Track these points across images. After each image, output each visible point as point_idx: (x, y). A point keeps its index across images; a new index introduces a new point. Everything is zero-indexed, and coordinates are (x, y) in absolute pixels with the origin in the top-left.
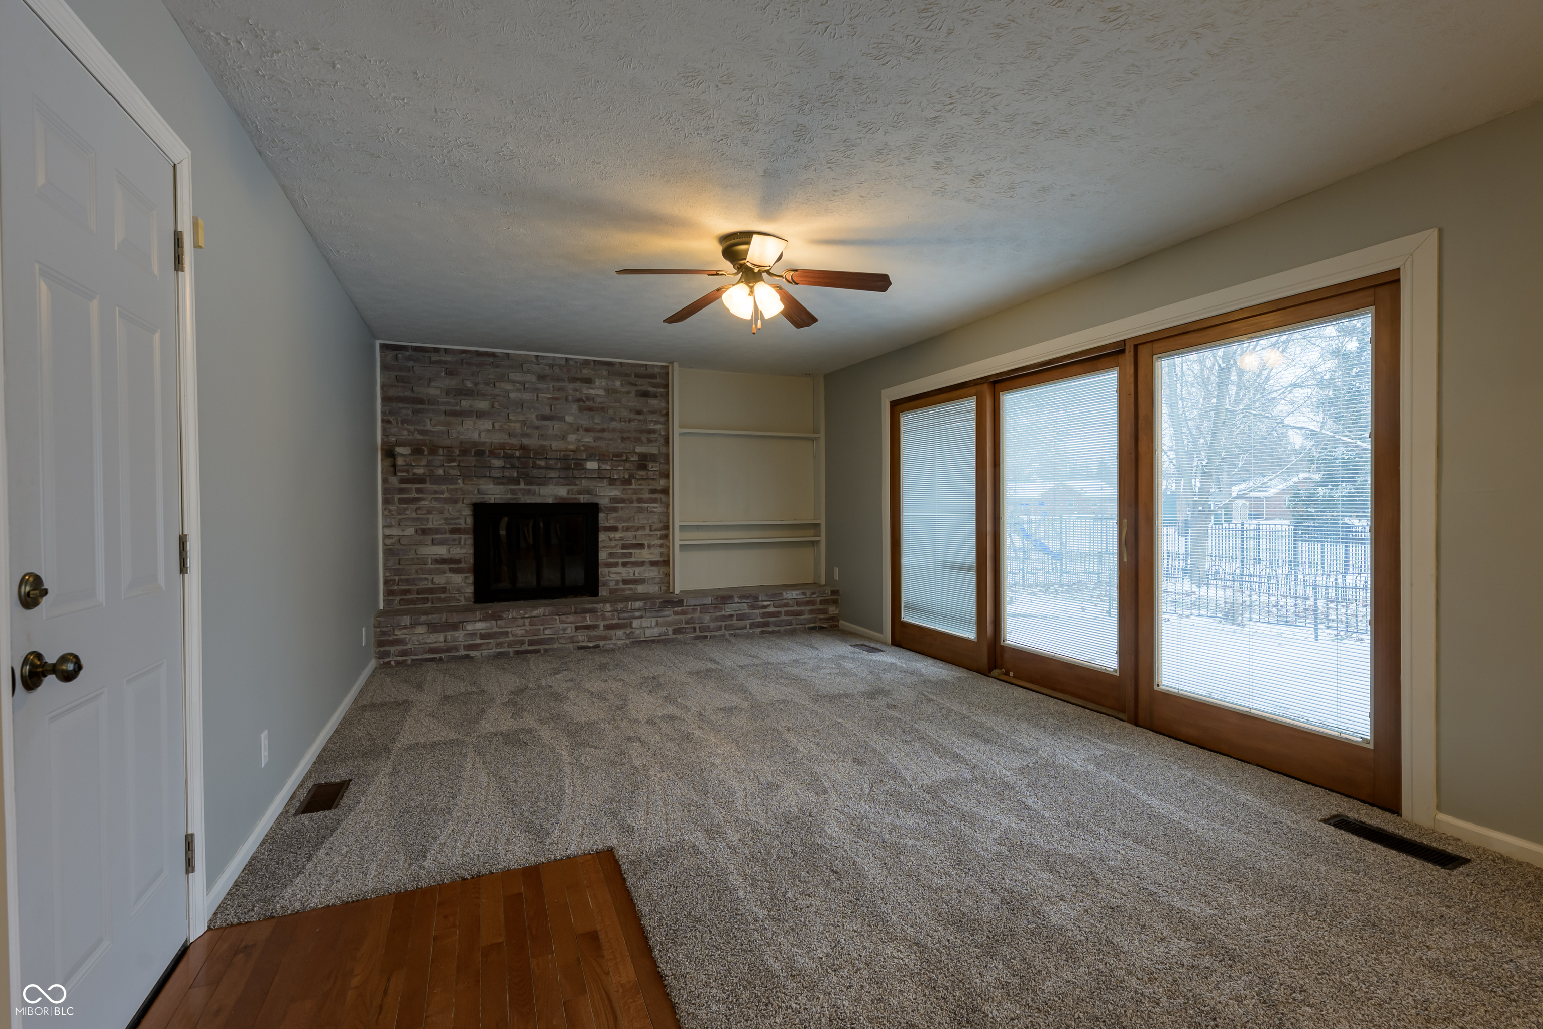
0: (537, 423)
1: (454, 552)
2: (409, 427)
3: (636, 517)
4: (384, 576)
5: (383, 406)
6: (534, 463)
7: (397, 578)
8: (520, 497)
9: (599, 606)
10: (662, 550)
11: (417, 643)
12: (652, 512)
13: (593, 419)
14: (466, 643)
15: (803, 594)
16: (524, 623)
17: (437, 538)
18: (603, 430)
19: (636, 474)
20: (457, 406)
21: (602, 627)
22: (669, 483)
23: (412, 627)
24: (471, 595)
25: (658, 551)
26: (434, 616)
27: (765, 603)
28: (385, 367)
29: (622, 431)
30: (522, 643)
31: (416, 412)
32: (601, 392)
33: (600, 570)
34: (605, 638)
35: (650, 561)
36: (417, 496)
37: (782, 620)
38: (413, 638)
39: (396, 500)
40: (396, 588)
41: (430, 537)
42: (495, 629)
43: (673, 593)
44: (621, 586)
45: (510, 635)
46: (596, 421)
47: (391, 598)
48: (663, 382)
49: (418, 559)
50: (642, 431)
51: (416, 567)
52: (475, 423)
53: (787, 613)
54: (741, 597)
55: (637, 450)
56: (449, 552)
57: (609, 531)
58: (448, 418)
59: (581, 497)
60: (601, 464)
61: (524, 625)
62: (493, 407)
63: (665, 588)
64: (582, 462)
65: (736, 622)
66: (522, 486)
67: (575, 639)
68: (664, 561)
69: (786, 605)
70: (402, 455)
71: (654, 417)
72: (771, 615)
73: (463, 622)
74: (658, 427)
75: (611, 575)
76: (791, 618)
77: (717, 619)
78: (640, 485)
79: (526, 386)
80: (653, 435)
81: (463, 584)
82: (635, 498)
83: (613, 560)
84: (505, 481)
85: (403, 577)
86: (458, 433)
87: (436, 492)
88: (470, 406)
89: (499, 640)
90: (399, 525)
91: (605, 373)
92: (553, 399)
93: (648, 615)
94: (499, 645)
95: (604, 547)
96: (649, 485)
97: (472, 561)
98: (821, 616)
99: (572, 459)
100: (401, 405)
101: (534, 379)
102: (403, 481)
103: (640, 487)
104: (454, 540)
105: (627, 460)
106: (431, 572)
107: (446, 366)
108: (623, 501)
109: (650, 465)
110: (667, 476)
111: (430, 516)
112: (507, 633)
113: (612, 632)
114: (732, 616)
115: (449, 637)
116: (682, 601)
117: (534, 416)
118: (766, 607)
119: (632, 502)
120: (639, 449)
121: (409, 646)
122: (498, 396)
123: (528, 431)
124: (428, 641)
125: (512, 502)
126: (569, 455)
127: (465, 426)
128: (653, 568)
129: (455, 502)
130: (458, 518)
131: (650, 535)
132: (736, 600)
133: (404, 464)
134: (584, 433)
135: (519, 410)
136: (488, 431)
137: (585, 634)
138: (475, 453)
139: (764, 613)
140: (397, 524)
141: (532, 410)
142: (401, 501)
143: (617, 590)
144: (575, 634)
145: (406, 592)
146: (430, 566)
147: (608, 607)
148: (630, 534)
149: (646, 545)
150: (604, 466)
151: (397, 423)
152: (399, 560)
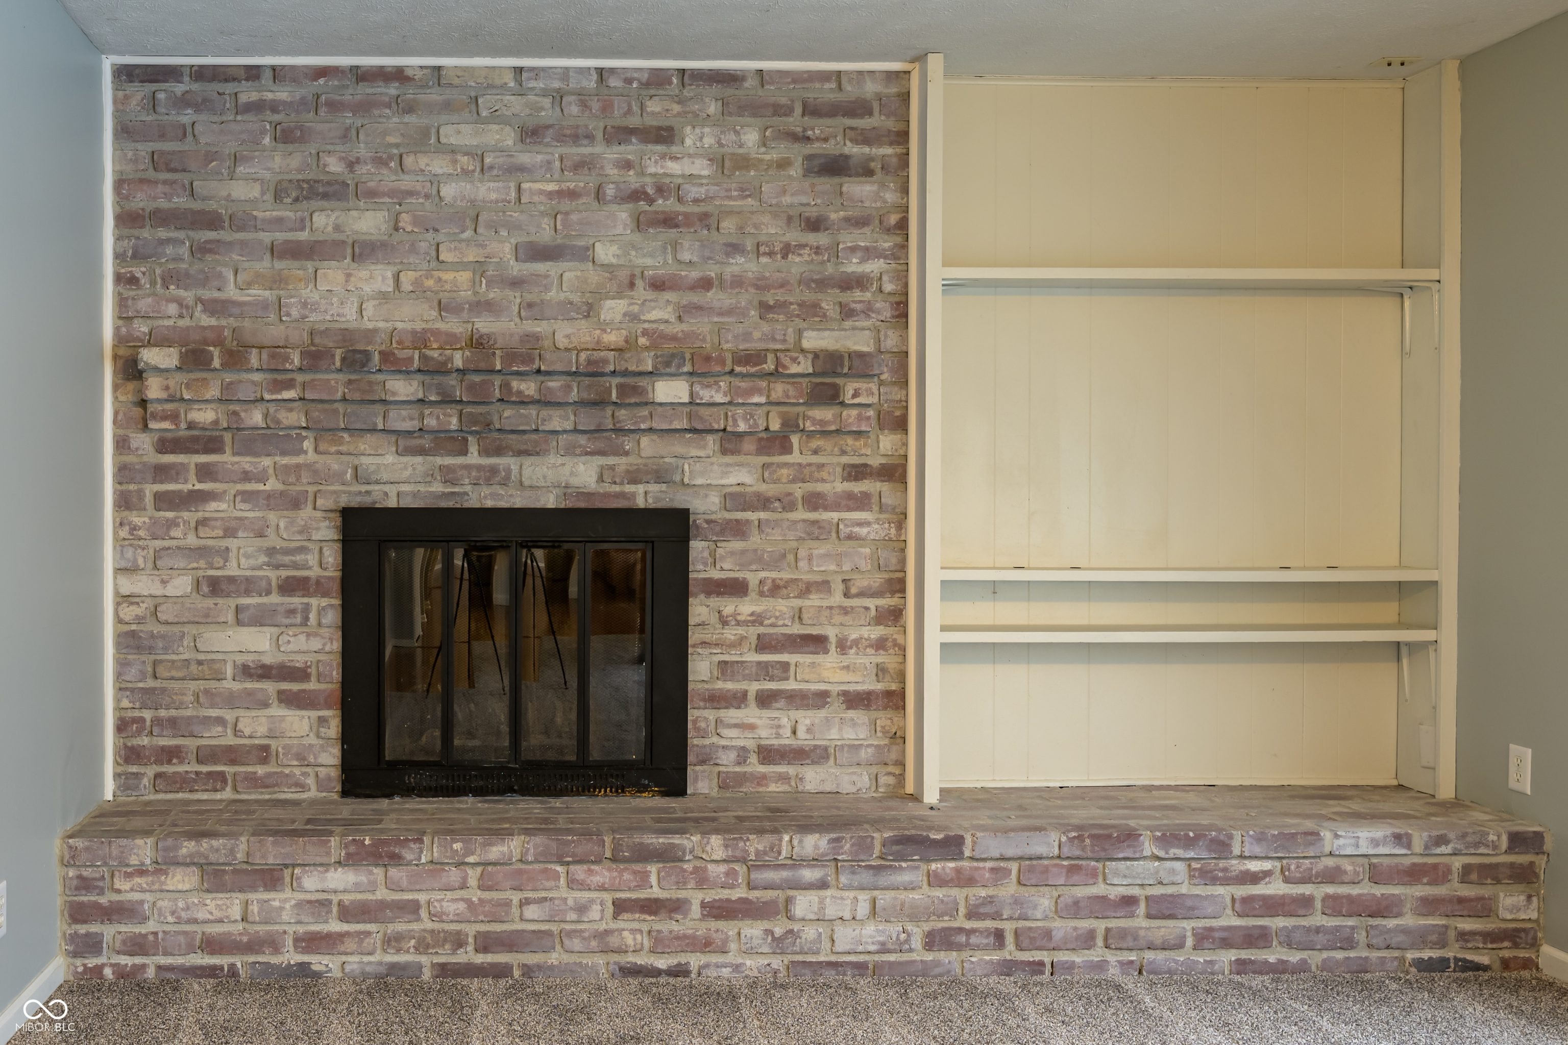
0: (516, 269)
1: (291, 647)
2: (182, 293)
3: (802, 553)
4: (118, 709)
5: (118, 239)
6: (506, 386)
7: (147, 715)
8: (468, 488)
9: (690, 841)
10: (881, 658)
11: (170, 919)
12: (850, 537)
13: (675, 251)
14: (301, 929)
15: (1398, 838)
16: (465, 879)
17: (248, 607)
18: (705, 284)
19: (805, 417)
20: (303, 229)
21: (696, 910)
22: (905, 444)
23: (158, 872)
24: (335, 773)
25: (869, 659)
26: (215, 843)
27: (1254, 866)
28: (124, 131)
29: (761, 285)
30: (459, 942)
31: (200, 250)
32: (701, 168)
33: (692, 714)
34: (705, 945)
35: (845, 693)
36: (199, 486)
37: (1318, 930)
38: (160, 904)
39: (149, 499)
40: (145, 741)
41: (232, 602)
42: (382, 894)
43: (916, 798)
44: (754, 766)
45: (423, 913)
46: (686, 256)
47: (134, 769)
48: (891, 124)
49: (200, 663)
50: (822, 284)
51: (193, 685)
52: (349, 276)
53: (1334, 906)
54: (1168, 839)
55: (806, 344)
56: (278, 646)
57: (719, 594)
58: (279, 265)
59: (640, 489)
60: (697, 388)
61: (463, 886)
62: (396, 229)
63: (891, 780)
64: (643, 382)
65: (1144, 923)
66: (474, 457)
67: (614, 941)
68: (889, 694)
69: (1332, 876)
70: (157, 370)
71: (863, 238)
72: (1273, 906)
73: (294, 866)
74: (874, 267)
75: (726, 732)
76: (1350, 922)
77: (1075, 909)
78: (815, 452)
79: (488, 160)
80: (857, 294)
81: (313, 740)
82: (798, 494)
83: (730, 686)
84: (426, 442)
85: (163, 713)
86: (305, 305)
87: (246, 477)
88: (337, 228)
89: (392, 928)
90: (155, 567)
91: (713, 108)
92: (560, 193)
93: (843, 879)
94: (392, 942)
95: (704, 644)
96: (843, 452)
97: (336, 674)
98: (1467, 925)
99: (614, 373)
100: (163, 233)
101: (508, 137)
102: (165, 445)
103: (815, 459)
104: (291, 612)
105: (775, 374)
106: (231, 701)
107: (277, 118)
108: (763, 503)
109: (849, 388)
110: (901, 425)
111: (232, 543)
112: (414, 907)
113: (729, 928)
114: (1129, 901)
115: (254, 908)
116: (959, 841)
117: (506, 251)
118: (1255, 878)
119: (790, 506)
120: (813, 340)
121: (151, 926)
122: (411, 193)
123: (491, 295)
124: (201, 915)
125: (444, 504)
126: (605, 361)
127: (323, 286)
128: (851, 714)
129: (296, 504)
130: (302, 550)
131: (845, 611)
132: (1148, 847)
133: (164, 395)
134: (650, 295)
135: (468, 234)
136: (383, 296)
137: (645, 927)
138: (343, 360)
139: (1247, 900)
140: (150, 565)
141: (504, 233)
142: (163, 501)
143: (742, 778)
144: (613, 925)
145: (171, 754)
146: (229, 684)
147: (716, 845)
148: (782, 606)
149: (833, 640)
150: (706, 395)
151: (153, 283)
152: (155, 663)
